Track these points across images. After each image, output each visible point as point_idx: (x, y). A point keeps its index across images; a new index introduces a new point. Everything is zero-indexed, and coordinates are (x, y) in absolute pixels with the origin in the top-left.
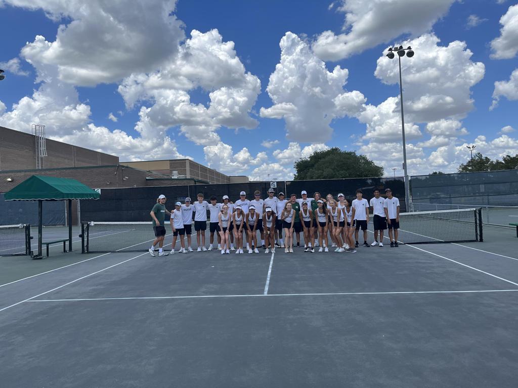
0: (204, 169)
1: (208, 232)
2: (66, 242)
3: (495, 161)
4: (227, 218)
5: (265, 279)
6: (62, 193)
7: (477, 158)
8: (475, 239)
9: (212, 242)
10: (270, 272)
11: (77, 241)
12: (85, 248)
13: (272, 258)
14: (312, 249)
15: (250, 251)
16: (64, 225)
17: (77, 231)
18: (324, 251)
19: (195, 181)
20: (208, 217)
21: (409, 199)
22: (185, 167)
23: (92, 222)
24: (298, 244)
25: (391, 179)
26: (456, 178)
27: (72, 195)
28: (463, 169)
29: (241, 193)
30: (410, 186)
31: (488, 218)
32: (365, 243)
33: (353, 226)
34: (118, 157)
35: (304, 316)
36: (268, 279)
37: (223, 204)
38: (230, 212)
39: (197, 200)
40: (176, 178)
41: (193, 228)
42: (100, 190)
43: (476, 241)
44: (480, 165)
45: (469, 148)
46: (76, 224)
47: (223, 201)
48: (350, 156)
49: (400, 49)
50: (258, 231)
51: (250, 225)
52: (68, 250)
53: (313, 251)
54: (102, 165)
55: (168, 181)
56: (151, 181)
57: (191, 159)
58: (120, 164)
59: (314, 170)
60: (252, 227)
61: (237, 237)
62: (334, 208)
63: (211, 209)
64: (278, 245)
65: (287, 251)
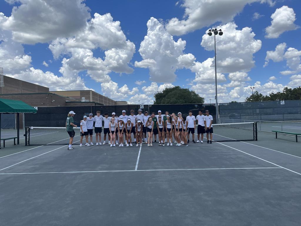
0: (101, 97)
1: (102, 134)
2: (16, 139)
3: (265, 96)
4: (114, 125)
5: (136, 161)
6: (13, 109)
7: (255, 94)
8: (253, 139)
9: (105, 139)
10: (139, 157)
11: (22, 138)
12: (28, 143)
13: (140, 149)
14: (163, 144)
15: (128, 145)
16: (14, 128)
17: (22, 132)
18: (170, 145)
19: (95, 104)
20: (103, 125)
21: (218, 116)
22: (90, 95)
23: (32, 127)
24: (155, 141)
25: (208, 105)
26: (244, 105)
27: (19, 110)
28: (248, 100)
29: (123, 111)
30: (219, 109)
31: (260, 128)
32: (193, 141)
33: (187, 131)
34: (49, 88)
35: (158, 182)
36: (138, 161)
38: (116, 122)
39: (97, 115)
40: (84, 101)
41: (94, 131)
42: (37, 107)
44: (257, 98)
45: (251, 88)
46: (22, 128)
47: (111, 116)
48: (186, 91)
49: (215, 30)
50: (132, 134)
52: (17, 144)
53: (164, 145)
54: (39, 93)
55: (79, 103)
56: (69, 103)
57: (93, 90)
58: (50, 92)
59: (165, 99)
60: (129, 131)
61: (120, 137)
62: (176, 121)
63: (105, 120)
64: (144, 142)
65: (149, 145)
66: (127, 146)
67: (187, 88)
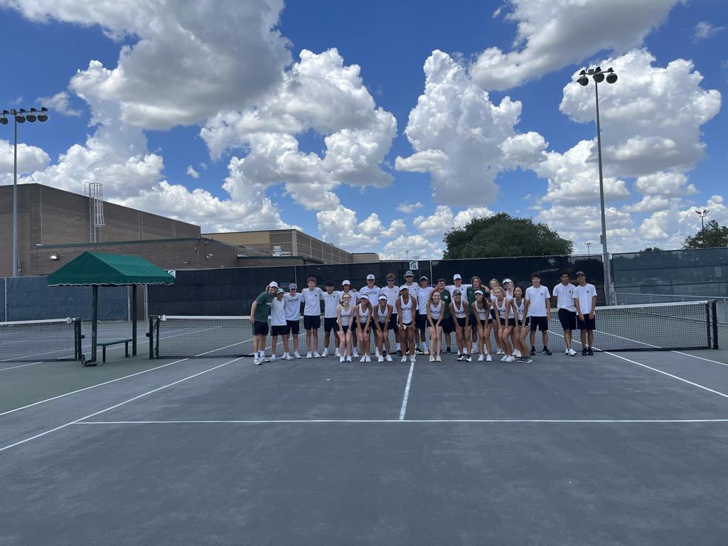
0: (317, 243)
1: (321, 332)
2: (129, 343)
4: (348, 313)
5: (402, 399)
6: (125, 276)
7: (711, 228)
8: (707, 345)
9: (327, 346)
10: (408, 388)
11: (143, 341)
12: (154, 351)
13: (412, 369)
14: (469, 357)
15: (381, 359)
16: (126, 319)
17: (143, 328)
18: (485, 359)
19: (304, 260)
20: (323, 311)
21: (611, 288)
22: (291, 240)
23: (164, 316)
24: (449, 349)
25: (582, 258)
26: (680, 257)
27: (137, 278)
28: (690, 244)
29: (368, 277)
30: (612, 268)
32: (545, 349)
34: (200, 227)
35: (456, 451)
36: (406, 398)
37: (343, 292)
38: (353, 303)
39: (308, 287)
40: (279, 255)
41: (301, 325)
42: (175, 271)
43: (708, 348)
44: (715, 238)
45: (699, 213)
46: (142, 319)
47: (341, 288)
48: (525, 225)
49: (596, 72)
50: (392, 331)
51: (379, 323)
52: (131, 355)
53: (470, 360)
54: (178, 238)
55: (267, 260)
56: (245, 260)
57: (298, 229)
58: (203, 236)
59: (472, 245)
60: (382, 325)
61: (362, 339)
62: (500, 300)
63: (326, 299)
64: (420, 351)
65: (432, 359)
66: (379, 361)
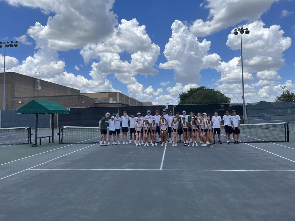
0: (127, 98)
1: (129, 133)
2: (50, 137)
4: (140, 126)
5: (161, 161)
6: (49, 110)
7: (287, 93)
9: (131, 139)
10: (163, 157)
11: (56, 137)
12: (61, 141)
13: (165, 149)
14: (188, 144)
16: (49, 128)
17: (56, 131)
18: (195, 145)
19: (122, 104)
20: (129, 125)
21: (246, 116)
22: (117, 96)
23: (65, 126)
24: (180, 141)
25: (235, 105)
26: (274, 105)
27: (54, 111)
28: (278, 99)
29: (148, 112)
30: (246, 109)
31: (292, 128)
32: (219, 141)
34: (80, 90)
35: (183, 182)
36: (163, 161)
37: (138, 118)
38: (142, 122)
39: (123, 115)
40: (112, 102)
41: (121, 131)
42: (69, 108)
43: (285, 141)
44: (288, 97)
45: (282, 87)
46: (56, 127)
47: (137, 116)
48: (211, 91)
49: (241, 29)
50: (157, 133)
51: (152, 130)
52: (51, 142)
53: (189, 145)
54: (71, 95)
55: (107, 104)
56: (98, 104)
58: (81, 94)
59: (190, 99)
60: (153, 131)
61: (145, 136)
62: (201, 121)
63: (131, 120)
64: (169, 142)
65: (173, 145)
66: (152, 145)
67: (212, 88)
